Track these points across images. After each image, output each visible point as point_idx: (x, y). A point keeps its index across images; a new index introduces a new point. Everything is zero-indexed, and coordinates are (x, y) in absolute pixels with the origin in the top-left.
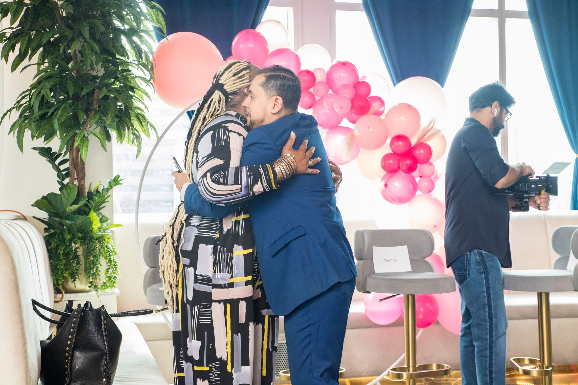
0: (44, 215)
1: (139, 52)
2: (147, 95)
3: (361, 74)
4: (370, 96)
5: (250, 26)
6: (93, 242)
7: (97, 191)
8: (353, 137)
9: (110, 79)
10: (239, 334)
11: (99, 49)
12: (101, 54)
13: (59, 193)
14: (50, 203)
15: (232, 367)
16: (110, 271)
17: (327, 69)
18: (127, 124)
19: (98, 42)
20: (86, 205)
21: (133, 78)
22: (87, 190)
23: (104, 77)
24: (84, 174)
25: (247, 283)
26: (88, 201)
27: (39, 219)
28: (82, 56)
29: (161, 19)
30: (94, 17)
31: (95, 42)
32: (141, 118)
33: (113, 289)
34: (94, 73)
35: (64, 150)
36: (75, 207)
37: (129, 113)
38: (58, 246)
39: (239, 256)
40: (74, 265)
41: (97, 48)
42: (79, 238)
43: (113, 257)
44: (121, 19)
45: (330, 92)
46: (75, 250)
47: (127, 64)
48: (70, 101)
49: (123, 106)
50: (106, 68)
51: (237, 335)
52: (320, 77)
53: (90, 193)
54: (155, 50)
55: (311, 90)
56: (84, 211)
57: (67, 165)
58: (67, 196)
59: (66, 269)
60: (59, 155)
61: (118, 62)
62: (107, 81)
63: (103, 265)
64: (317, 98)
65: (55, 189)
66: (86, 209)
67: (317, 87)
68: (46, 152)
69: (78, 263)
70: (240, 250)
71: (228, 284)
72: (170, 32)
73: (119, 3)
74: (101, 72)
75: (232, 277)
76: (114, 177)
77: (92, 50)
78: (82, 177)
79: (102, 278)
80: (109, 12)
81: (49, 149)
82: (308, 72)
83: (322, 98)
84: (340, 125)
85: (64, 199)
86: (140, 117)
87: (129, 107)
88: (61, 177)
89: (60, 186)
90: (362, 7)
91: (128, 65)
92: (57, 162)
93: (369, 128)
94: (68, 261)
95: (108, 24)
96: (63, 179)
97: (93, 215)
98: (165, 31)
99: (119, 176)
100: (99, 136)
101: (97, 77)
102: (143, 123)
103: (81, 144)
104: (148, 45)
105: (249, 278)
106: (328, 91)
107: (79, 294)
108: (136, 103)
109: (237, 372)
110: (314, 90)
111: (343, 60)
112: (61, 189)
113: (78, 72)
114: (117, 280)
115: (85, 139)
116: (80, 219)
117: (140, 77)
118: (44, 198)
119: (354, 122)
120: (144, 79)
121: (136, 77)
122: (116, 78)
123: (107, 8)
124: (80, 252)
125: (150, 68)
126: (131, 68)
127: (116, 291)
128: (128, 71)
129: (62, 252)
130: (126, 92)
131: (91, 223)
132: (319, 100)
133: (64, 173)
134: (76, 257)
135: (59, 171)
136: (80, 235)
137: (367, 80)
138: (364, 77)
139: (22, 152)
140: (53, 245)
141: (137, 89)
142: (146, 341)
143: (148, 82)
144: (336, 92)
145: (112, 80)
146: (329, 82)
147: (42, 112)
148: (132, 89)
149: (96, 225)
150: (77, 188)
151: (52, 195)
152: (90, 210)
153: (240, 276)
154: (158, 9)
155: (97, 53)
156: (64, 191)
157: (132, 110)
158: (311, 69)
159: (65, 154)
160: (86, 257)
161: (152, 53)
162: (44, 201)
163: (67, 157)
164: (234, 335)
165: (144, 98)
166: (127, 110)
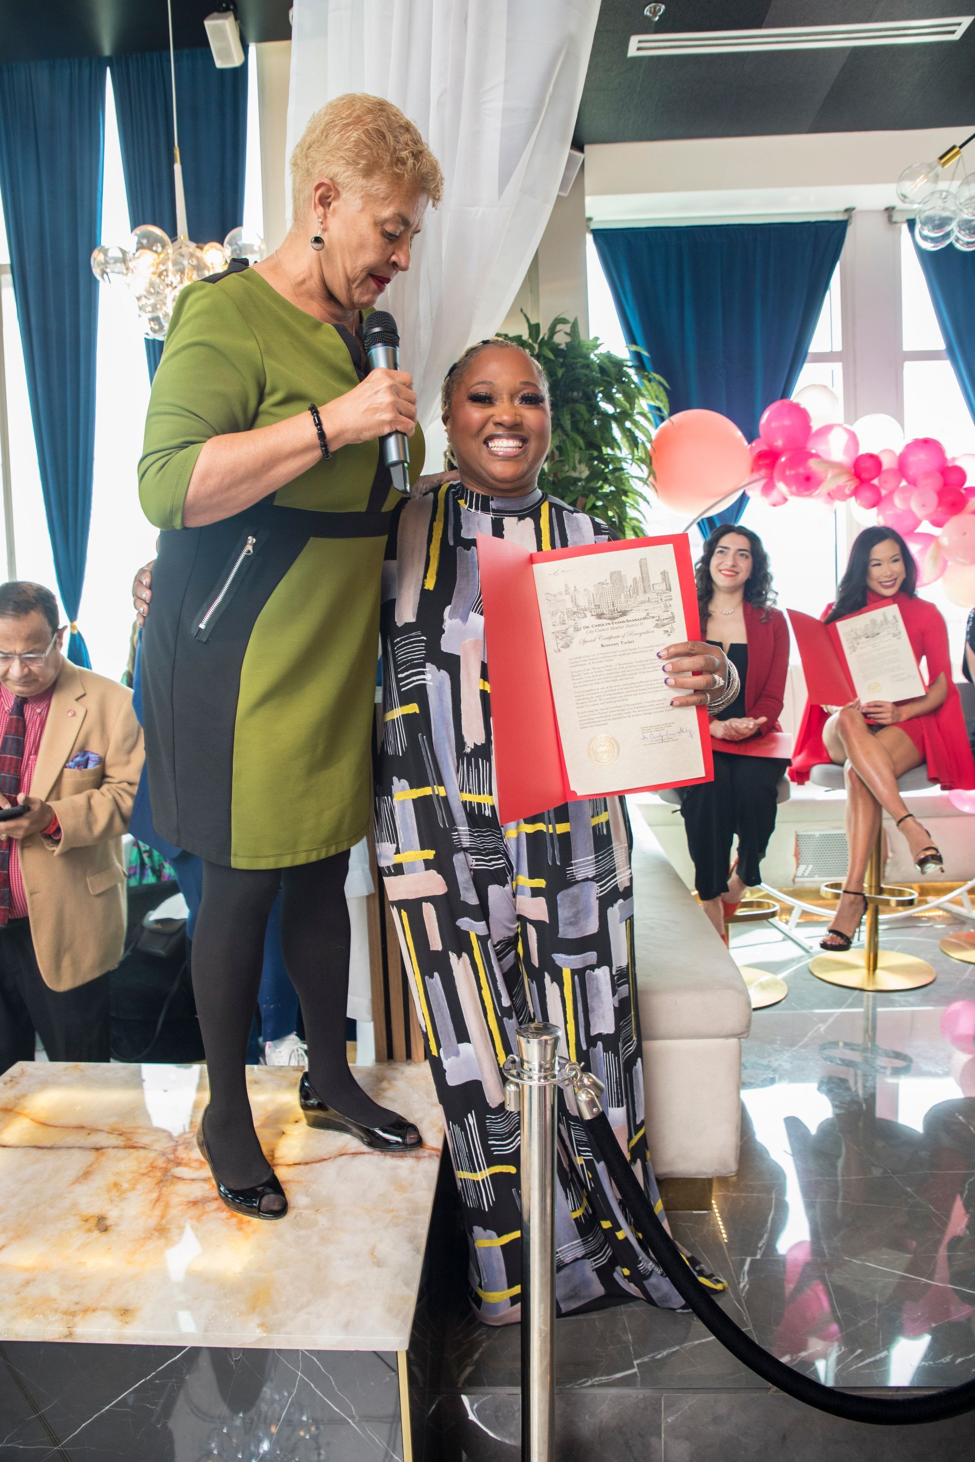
1: (634, 442)
2: (645, 499)
3: (949, 455)
4: (965, 486)
5: (780, 395)
8: (939, 546)
9: (598, 482)
10: (436, 974)
11: (584, 443)
12: (587, 449)
15: (439, 1046)
17: (899, 450)
19: (583, 434)
21: (627, 479)
23: (589, 479)
25: (428, 865)
28: (561, 455)
29: (663, 396)
30: (575, 401)
31: (579, 434)
34: (575, 475)
37: (624, 527)
39: (403, 802)
41: (581, 442)
44: (610, 399)
45: (904, 483)
47: (620, 460)
49: (616, 517)
50: (591, 467)
51: (432, 977)
52: (888, 462)
54: (653, 437)
55: (875, 482)
61: (607, 459)
62: (592, 484)
64: (884, 492)
67: (883, 476)
70: (403, 789)
71: (395, 866)
72: (673, 411)
73: (608, 379)
74: (586, 473)
75: (398, 851)
77: (575, 444)
80: (593, 392)
82: (872, 456)
83: (891, 493)
84: (917, 531)
87: (623, 518)
90: (945, 354)
91: (620, 462)
93: (965, 534)
95: (594, 409)
98: (666, 412)
101: (580, 480)
104: (646, 432)
105: (430, 854)
106: (900, 482)
108: (631, 512)
109: (450, 1057)
110: (879, 481)
111: (922, 436)
113: (555, 475)
117: (636, 477)
119: (938, 524)
120: (640, 479)
121: (632, 477)
122: (606, 481)
123: (591, 387)
125: (648, 461)
126: (624, 465)
128: (622, 469)
130: (618, 498)
132: (886, 496)
137: (958, 463)
138: (954, 459)
141: (632, 492)
143: (645, 481)
144: (913, 483)
145: (600, 483)
146: (902, 468)
148: (625, 493)
153: (411, 848)
154: (661, 384)
155: (581, 449)
157: (627, 522)
158: (875, 451)
161: (650, 441)
164: (427, 977)
165: (642, 504)
166: (620, 523)
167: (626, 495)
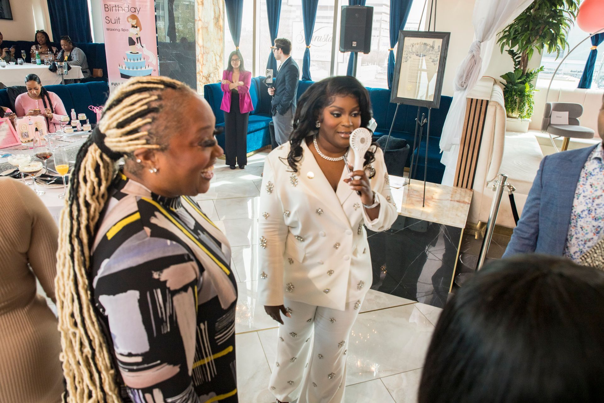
0: (505, 82)
6: (524, 97)
7: (531, 73)
12: (550, 7)
13: (513, 72)
14: (508, 76)
16: (529, 111)
18: (554, 43)
20: (525, 80)
21: (563, 19)
22: (526, 72)
24: (527, 65)
26: (526, 78)
27: (502, 83)
32: (562, 41)
33: (528, 119)
35: (519, 51)
36: (520, 80)
38: (509, 97)
40: (514, 106)
42: (518, 94)
43: (532, 105)
46: (516, 99)
47: (562, 11)
48: (529, 32)
49: (555, 33)
53: (527, 73)
56: (523, 83)
57: (520, 59)
58: (517, 75)
59: (510, 108)
60: (517, 54)
61: (557, 11)
63: (526, 107)
65: (512, 70)
66: (524, 81)
68: (511, 53)
69: (516, 105)
76: (540, 67)
78: (525, 66)
79: (525, 113)
81: (513, 51)
85: (515, 76)
86: (562, 39)
87: (558, 34)
88: (516, 65)
89: (514, 69)
92: (515, 58)
94: (511, 104)
96: (517, 66)
97: (527, 85)
99: (543, 67)
100: (538, 47)
102: (563, 43)
103: (530, 52)
107: (513, 119)
112: (514, 71)
114: (531, 115)
115: (532, 50)
116: (521, 86)
118: (506, 74)
124: (517, 101)
126: (564, 13)
127: (530, 120)
128: (562, 15)
129: (510, 100)
130: (558, 25)
131: (525, 88)
133: (517, 63)
134: (515, 103)
135: (515, 62)
136: (519, 93)
139: (502, 54)
140: (506, 96)
142: (540, 144)
147: (515, 36)
149: (527, 89)
150: (522, 71)
151: (510, 73)
152: (526, 82)
156: (516, 72)
157: (559, 36)
159: (520, 53)
160: (520, 103)
162: (507, 76)
163: (521, 55)
165: (567, 28)
166: (556, 36)
167: (562, 24)
